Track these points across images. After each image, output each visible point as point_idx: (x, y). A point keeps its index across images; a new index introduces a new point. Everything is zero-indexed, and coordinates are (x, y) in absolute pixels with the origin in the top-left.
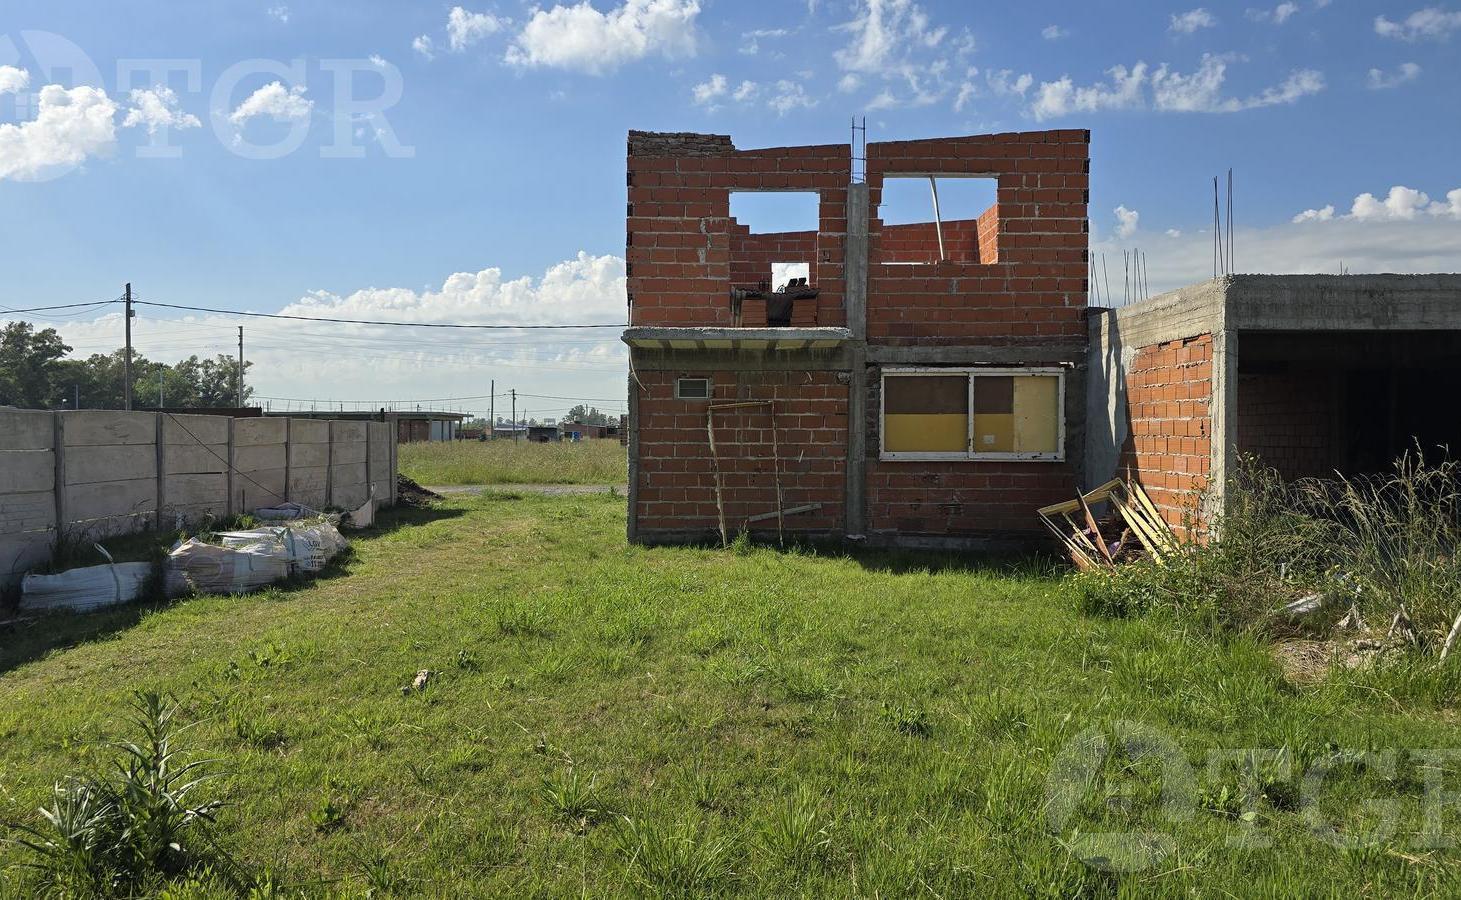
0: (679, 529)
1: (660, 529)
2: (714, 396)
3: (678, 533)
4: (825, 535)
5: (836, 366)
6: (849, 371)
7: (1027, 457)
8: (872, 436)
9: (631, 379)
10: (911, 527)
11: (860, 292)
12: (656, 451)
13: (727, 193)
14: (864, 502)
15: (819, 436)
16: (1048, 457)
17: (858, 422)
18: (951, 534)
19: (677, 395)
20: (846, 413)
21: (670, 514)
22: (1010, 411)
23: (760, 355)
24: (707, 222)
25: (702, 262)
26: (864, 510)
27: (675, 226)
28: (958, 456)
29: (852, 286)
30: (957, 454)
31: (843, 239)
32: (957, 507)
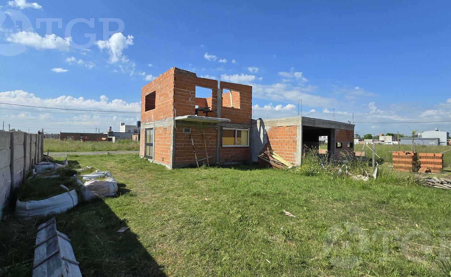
0: (184, 164)
1: (179, 164)
2: (191, 132)
3: (184, 165)
4: (212, 163)
5: (215, 127)
6: (217, 128)
7: (244, 146)
8: (221, 142)
9: (174, 127)
10: (227, 160)
11: (220, 111)
12: (179, 145)
13: (195, 86)
14: (219, 155)
15: (212, 142)
16: (247, 146)
17: (219, 139)
18: (233, 161)
19: (184, 132)
20: (217, 137)
21: (182, 160)
22: (241, 137)
23: (201, 123)
24: (191, 92)
25: (190, 101)
26: (219, 157)
27: (184, 92)
28: (234, 146)
29: (218, 110)
30: (233, 145)
31: (216, 100)
32: (233, 156)
